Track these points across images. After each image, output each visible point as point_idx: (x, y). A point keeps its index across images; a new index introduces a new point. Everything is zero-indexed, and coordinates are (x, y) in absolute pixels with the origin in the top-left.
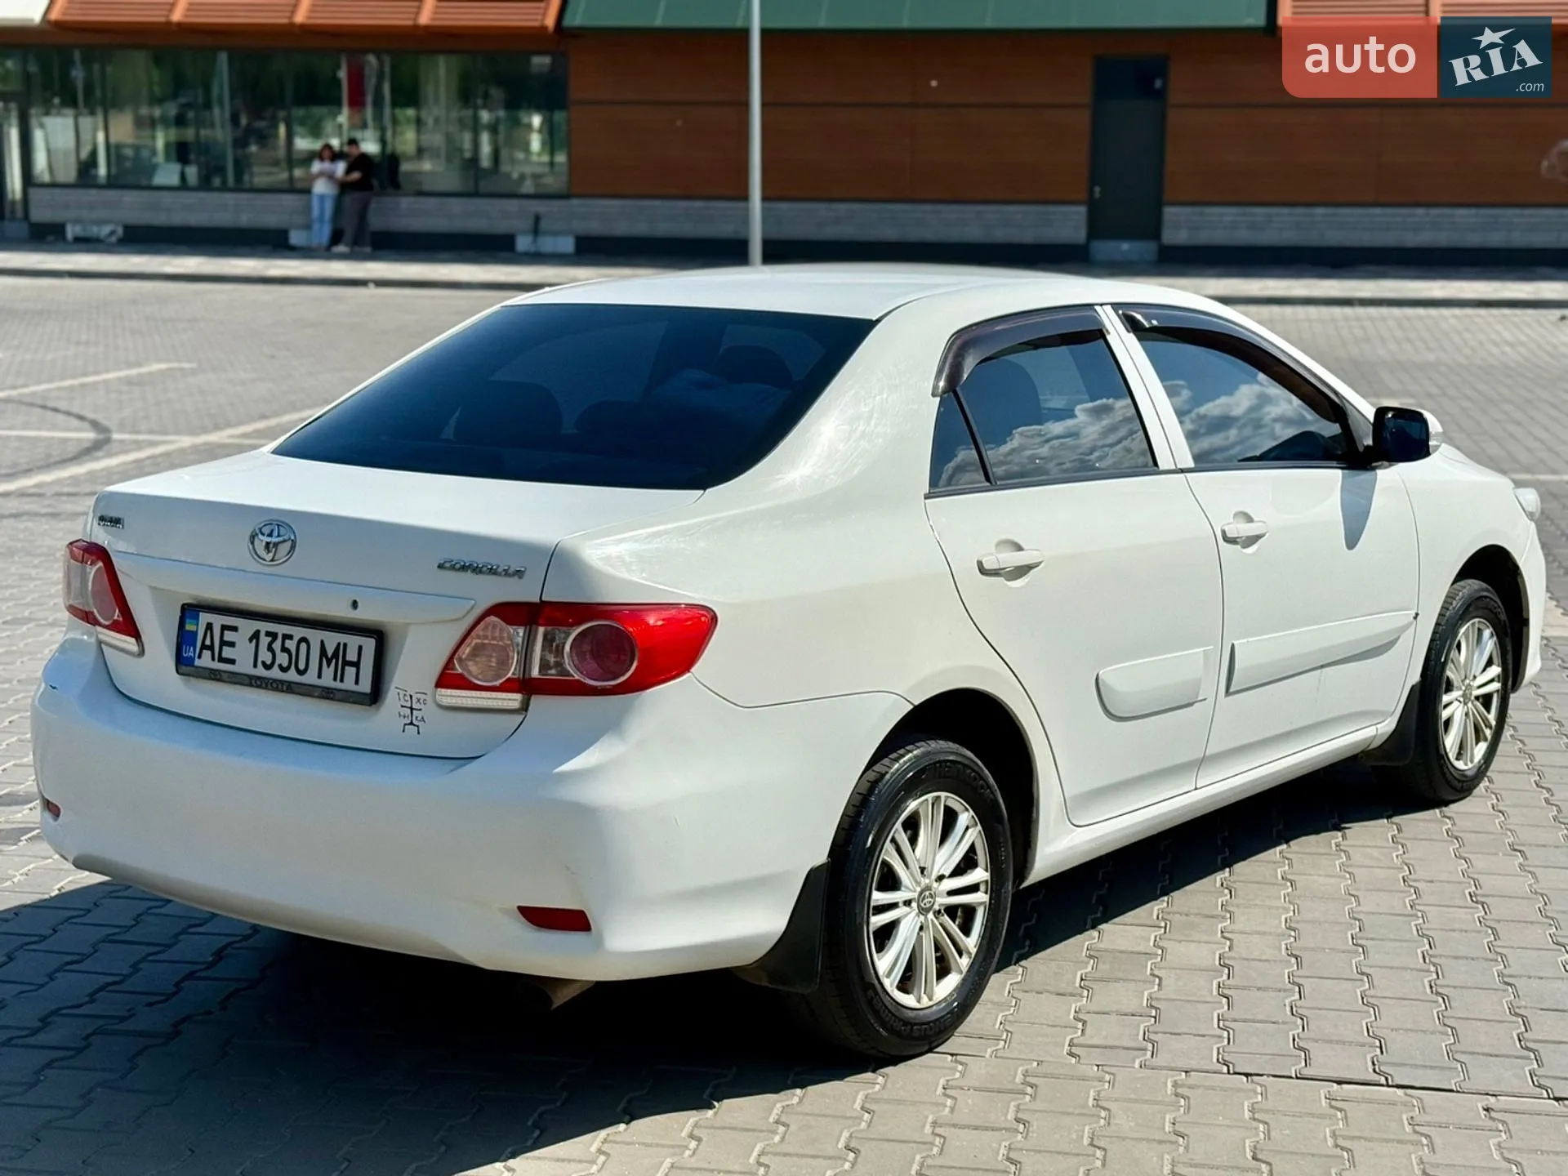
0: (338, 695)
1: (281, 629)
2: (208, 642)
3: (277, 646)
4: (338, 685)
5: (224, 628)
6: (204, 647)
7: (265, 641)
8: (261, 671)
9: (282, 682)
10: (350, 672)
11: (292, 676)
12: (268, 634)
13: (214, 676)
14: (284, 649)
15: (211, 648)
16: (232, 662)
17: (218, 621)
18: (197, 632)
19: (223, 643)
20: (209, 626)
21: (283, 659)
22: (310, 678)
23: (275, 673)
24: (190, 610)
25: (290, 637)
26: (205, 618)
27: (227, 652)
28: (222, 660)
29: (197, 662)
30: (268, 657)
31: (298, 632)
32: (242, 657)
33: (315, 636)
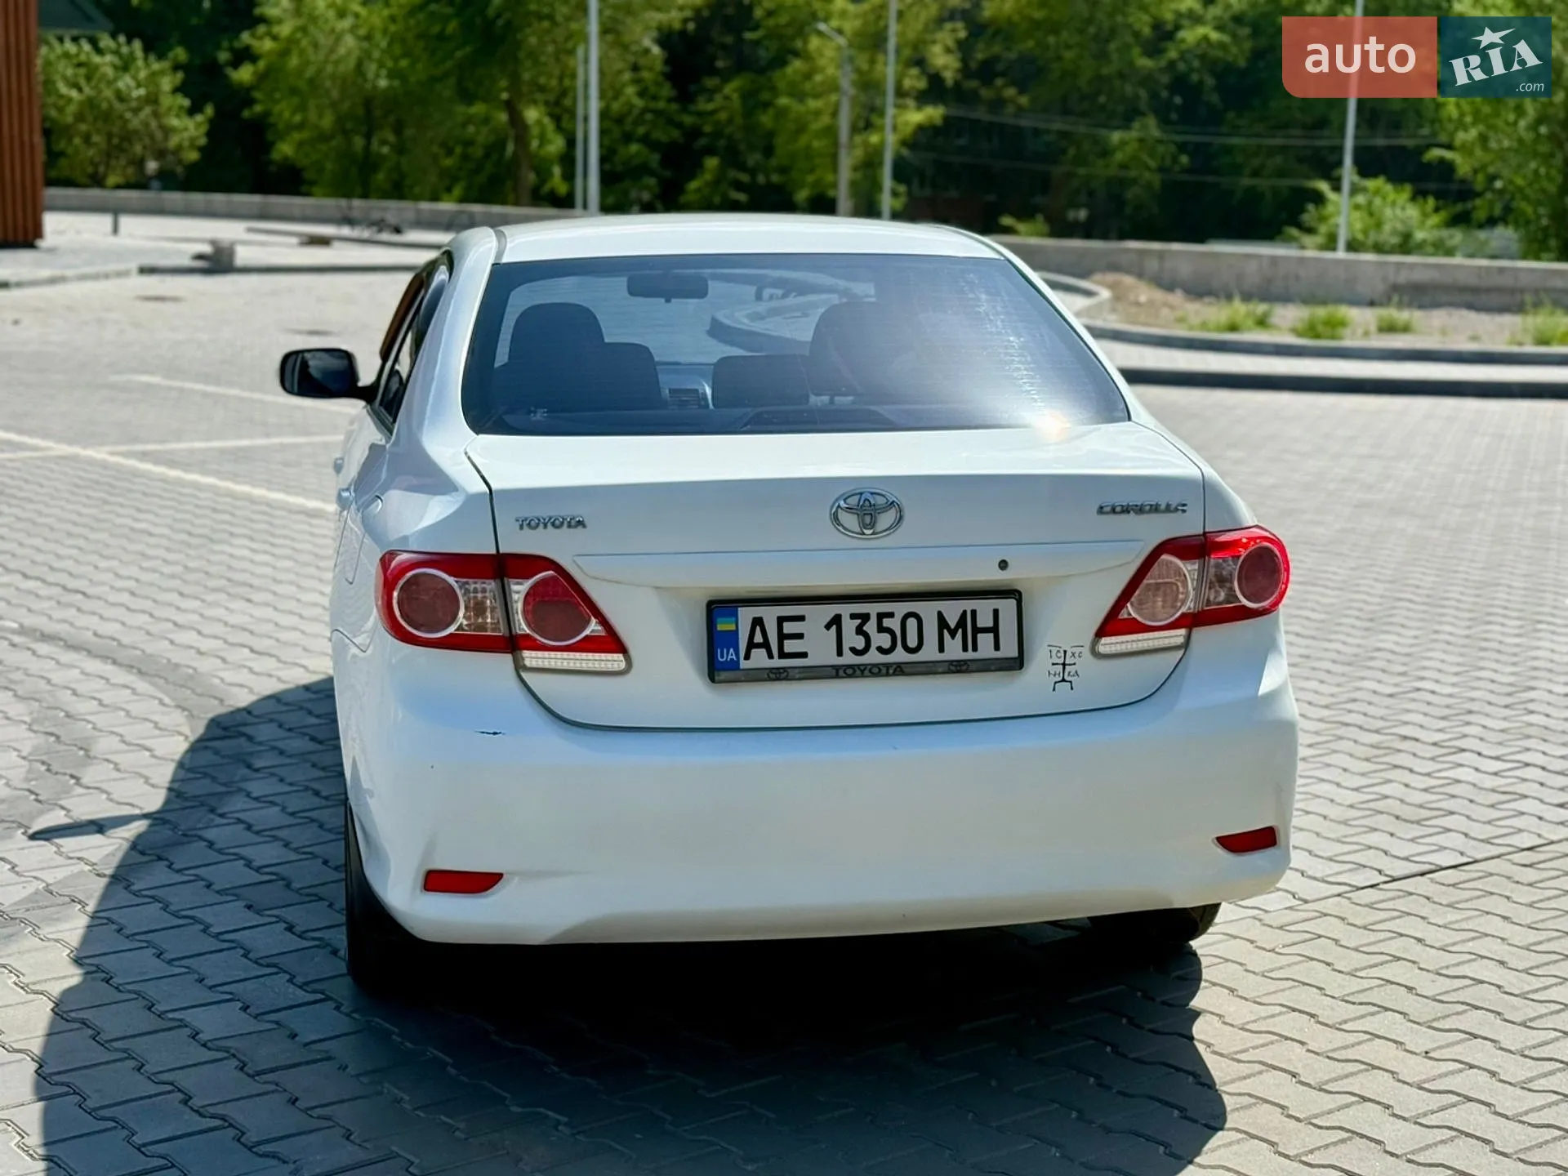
0: (973, 666)
1: (872, 609)
2: (758, 638)
3: (871, 627)
4: (970, 655)
5: (781, 620)
6: (751, 645)
7: (849, 626)
8: (849, 658)
9: (887, 666)
10: (985, 640)
11: (900, 655)
12: (853, 616)
13: (777, 675)
14: (881, 629)
15: (766, 644)
16: (804, 655)
17: (770, 615)
18: (736, 632)
19: (782, 637)
20: (758, 622)
21: (884, 640)
22: (929, 652)
23: (873, 657)
24: (719, 608)
25: (891, 615)
26: (746, 615)
27: (790, 646)
28: (783, 655)
29: (744, 664)
30: (860, 643)
31: (900, 608)
32: (819, 646)
33: (928, 611)
